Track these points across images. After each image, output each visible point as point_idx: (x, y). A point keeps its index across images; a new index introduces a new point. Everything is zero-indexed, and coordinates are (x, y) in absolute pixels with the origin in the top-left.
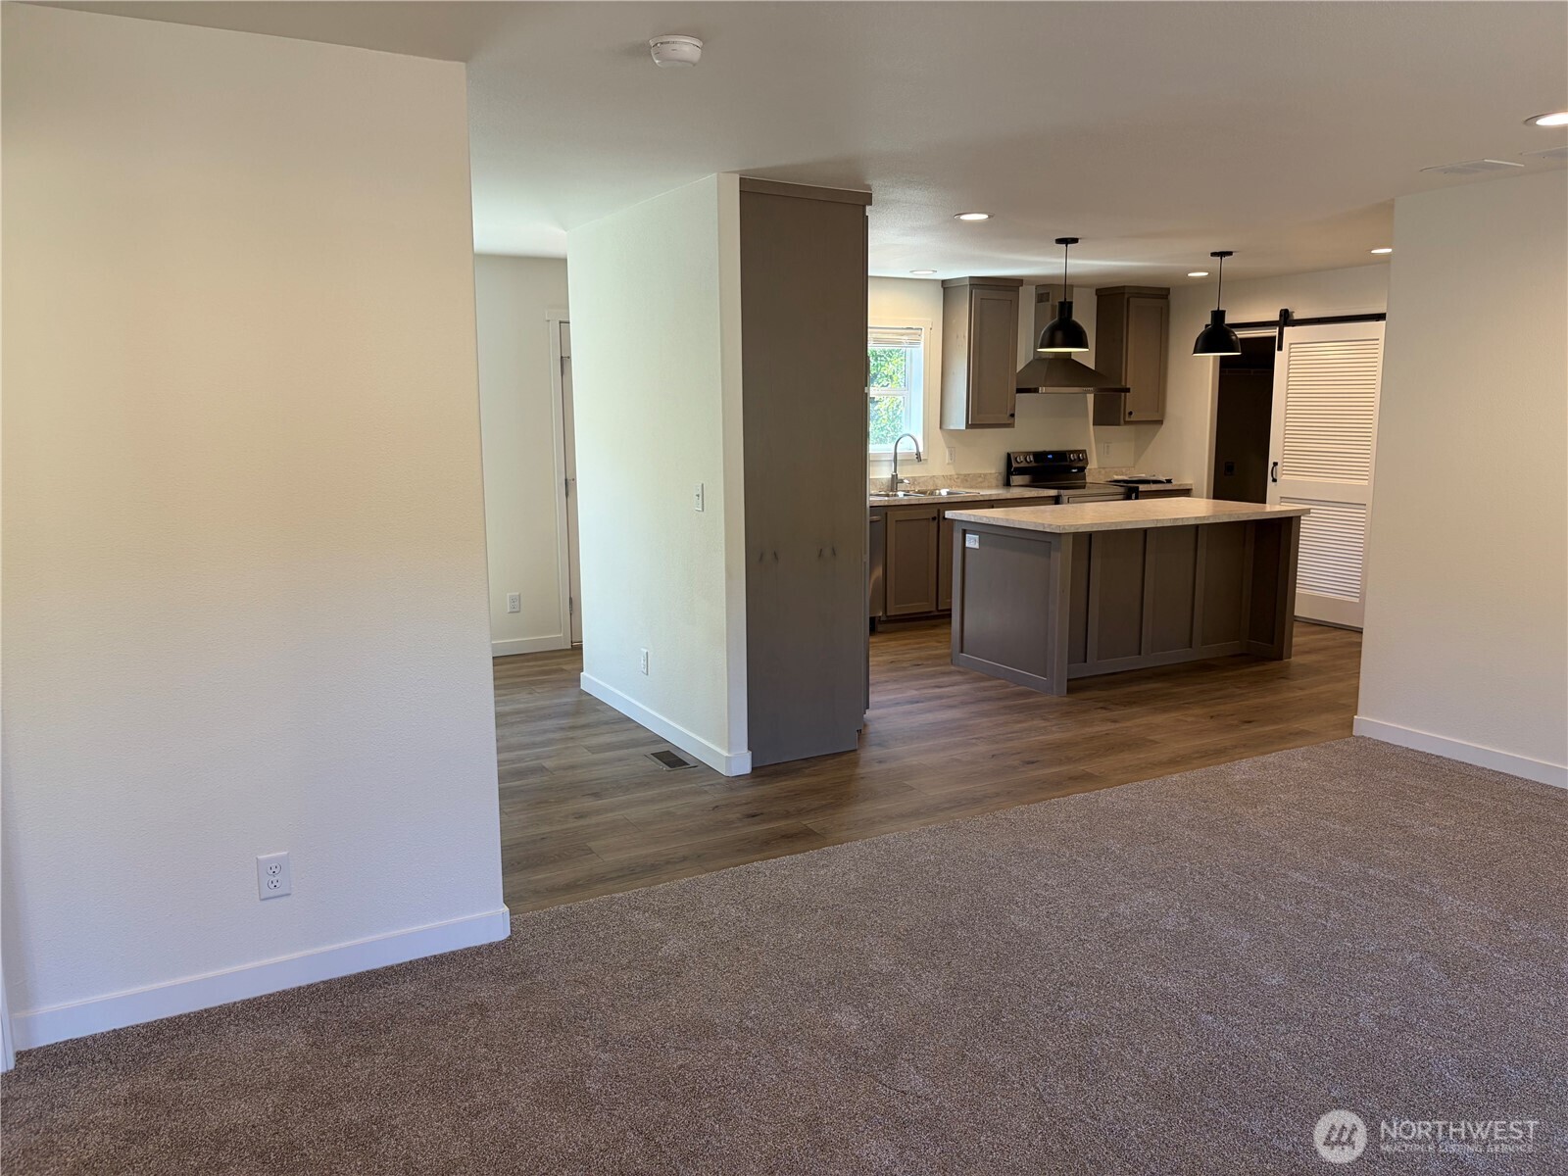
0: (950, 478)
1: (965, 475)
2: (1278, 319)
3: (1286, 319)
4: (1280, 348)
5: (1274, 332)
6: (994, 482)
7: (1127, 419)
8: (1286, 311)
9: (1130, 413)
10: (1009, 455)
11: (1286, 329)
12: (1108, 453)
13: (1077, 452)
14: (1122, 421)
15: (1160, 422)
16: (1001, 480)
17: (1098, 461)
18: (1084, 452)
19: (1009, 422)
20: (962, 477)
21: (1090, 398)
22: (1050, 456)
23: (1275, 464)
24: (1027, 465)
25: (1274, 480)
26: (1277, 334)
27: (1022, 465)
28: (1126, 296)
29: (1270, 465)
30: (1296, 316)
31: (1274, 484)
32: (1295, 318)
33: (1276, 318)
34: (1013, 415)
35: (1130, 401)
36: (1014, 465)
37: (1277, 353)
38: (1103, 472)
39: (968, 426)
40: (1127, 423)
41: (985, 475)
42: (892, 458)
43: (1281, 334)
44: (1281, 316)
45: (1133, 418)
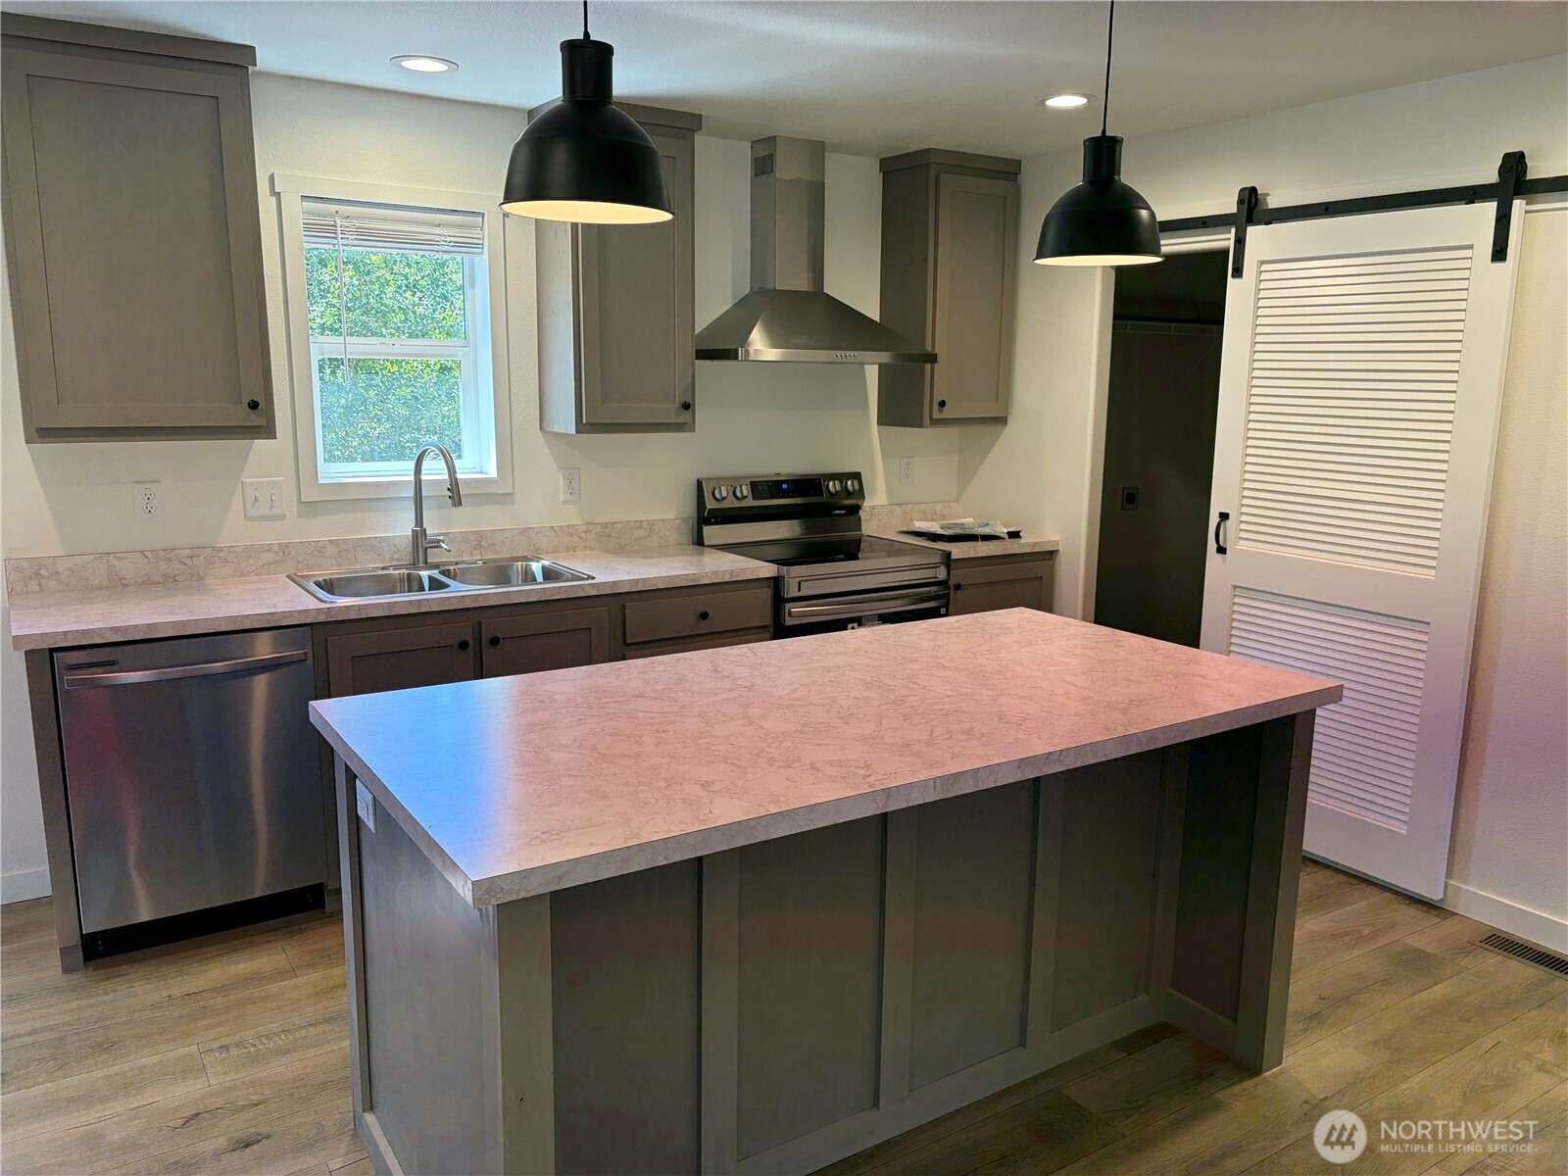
0: (569, 531)
1: (605, 526)
2: (1234, 210)
3: (1252, 209)
4: (1238, 272)
5: (1225, 240)
6: (673, 538)
7: (936, 415)
8: (1253, 190)
9: (942, 404)
10: (699, 483)
11: (1253, 232)
12: (907, 476)
13: (841, 477)
14: (927, 420)
15: (1002, 420)
16: (687, 530)
17: (890, 491)
18: (857, 476)
19: (680, 420)
20: (598, 529)
21: (872, 373)
22: (785, 486)
23: (1224, 516)
24: (737, 504)
25: (1221, 550)
26: (1231, 244)
27: (726, 505)
28: (933, 172)
29: (1214, 520)
30: (1274, 202)
31: (1220, 556)
32: (1270, 207)
33: (1229, 205)
34: (686, 406)
35: (942, 380)
36: (710, 504)
37: (1232, 283)
38: (898, 510)
39: (581, 427)
40: (935, 422)
41: (652, 523)
42: (411, 493)
43: (1240, 241)
44: (1240, 202)
45: (948, 413)
